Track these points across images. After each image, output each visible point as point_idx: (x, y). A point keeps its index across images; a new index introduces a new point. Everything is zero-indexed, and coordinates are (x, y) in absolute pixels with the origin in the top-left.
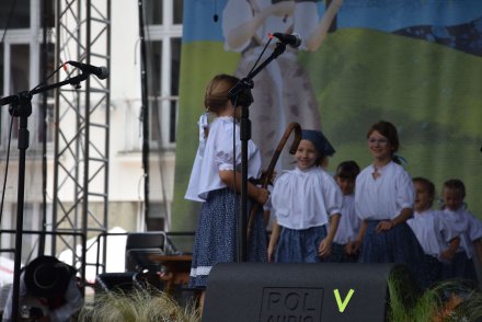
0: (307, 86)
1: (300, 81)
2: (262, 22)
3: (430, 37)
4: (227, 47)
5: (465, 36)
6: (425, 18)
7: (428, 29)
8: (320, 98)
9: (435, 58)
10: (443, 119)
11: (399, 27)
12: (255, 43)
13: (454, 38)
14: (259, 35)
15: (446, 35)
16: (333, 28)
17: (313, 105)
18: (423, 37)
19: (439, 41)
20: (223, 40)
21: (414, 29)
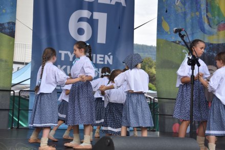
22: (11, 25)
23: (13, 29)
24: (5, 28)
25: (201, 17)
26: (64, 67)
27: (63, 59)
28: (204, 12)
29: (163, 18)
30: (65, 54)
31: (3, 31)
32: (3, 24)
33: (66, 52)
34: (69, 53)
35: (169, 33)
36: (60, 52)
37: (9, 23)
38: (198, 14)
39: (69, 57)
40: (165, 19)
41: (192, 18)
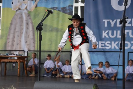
0: (30, 19)
1: (29, 17)
2: (21, 5)
3: (57, 10)
4: (13, 9)
5: (64, 10)
6: (56, 5)
7: (57, 8)
8: (33, 22)
9: (58, 14)
10: (60, 27)
11: (51, 7)
12: (19, 9)
13: (62, 10)
14: (20, 7)
15: (60, 9)
16: (36, 6)
17: (32, 23)
18: (56, 10)
19: (59, 11)
20: (12, 8)
21: (54, 8)
22: (71, 7)
23: (71, 10)
24: (66, 10)
26: (107, 31)
27: (106, 25)
30: (108, 22)
31: (66, 12)
32: (66, 7)
33: (108, 20)
34: (111, 21)
36: (104, 20)
37: (69, 6)
39: (111, 24)
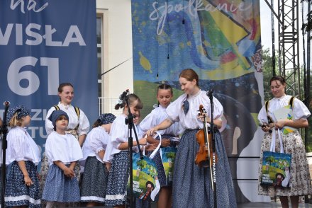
25: (194, 48)
28: (198, 41)
29: (140, 53)
35: (151, 72)
38: (189, 43)
40: (143, 54)
41: (181, 50)
